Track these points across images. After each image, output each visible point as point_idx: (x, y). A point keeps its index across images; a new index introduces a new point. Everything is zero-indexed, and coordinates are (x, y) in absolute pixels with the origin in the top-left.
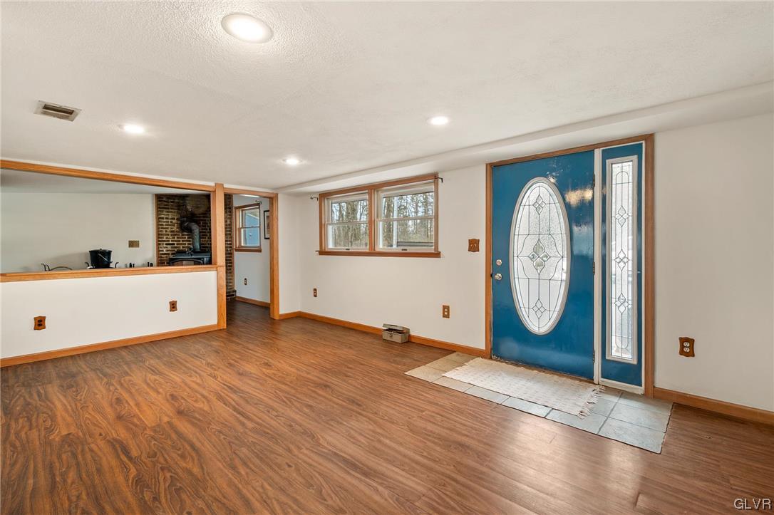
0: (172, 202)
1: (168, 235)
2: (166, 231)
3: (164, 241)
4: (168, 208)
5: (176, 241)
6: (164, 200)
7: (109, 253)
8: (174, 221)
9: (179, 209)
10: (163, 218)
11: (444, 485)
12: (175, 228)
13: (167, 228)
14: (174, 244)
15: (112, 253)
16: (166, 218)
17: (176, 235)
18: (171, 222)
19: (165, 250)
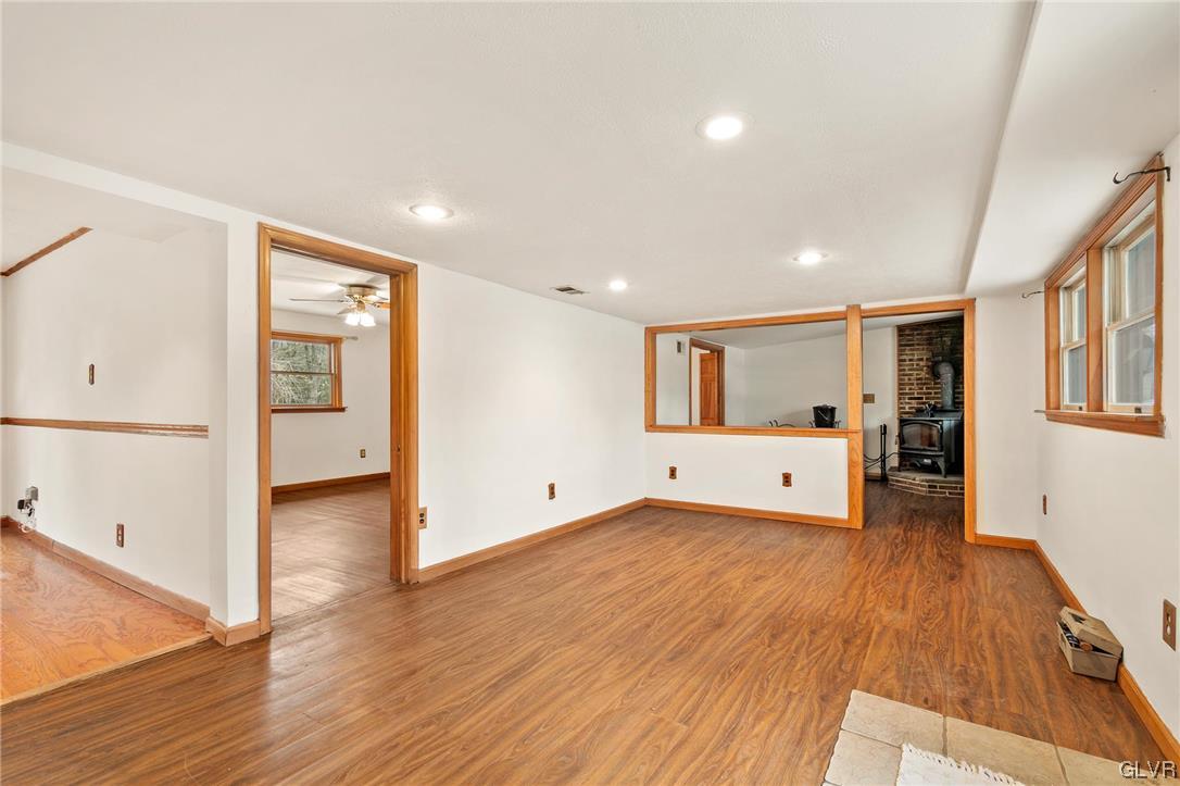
0: (918, 334)
1: (913, 384)
2: (909, 379)
3: (907, 394)
4: (913, 345)
5: (925, 394)
6: (907, 332)
7: (833, 410)
8: (921, 363)
9: (930, 344)
10: (905, 360)
11: (464, 749)
12: (923, 374)
13: (911, 375)
14: (922, 398)
15: (837, 411)
16: (910, 360)
17: (925, 384)
18: (917, 365)
19: (907, 407)
